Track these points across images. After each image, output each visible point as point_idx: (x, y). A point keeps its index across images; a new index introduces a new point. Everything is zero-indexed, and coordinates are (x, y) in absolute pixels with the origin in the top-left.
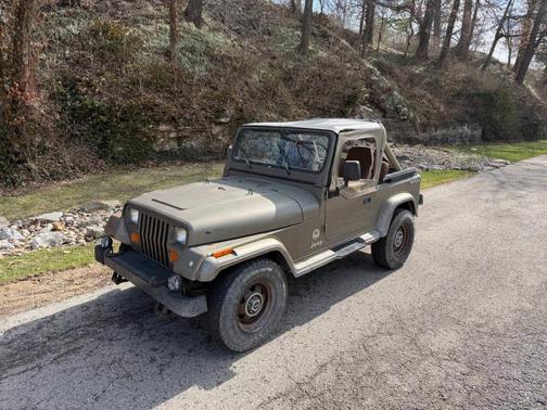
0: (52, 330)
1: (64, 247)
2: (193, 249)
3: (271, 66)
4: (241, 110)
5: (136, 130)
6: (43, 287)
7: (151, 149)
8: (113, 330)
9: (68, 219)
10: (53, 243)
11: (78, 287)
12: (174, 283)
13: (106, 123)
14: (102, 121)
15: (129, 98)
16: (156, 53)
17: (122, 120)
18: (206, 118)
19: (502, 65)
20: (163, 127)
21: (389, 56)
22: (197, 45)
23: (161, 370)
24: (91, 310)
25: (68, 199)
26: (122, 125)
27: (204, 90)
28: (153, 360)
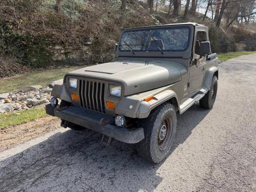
0: (24, 163)
1: (15, 112)
2: (129, 97)
3: (108, 17)
4: (97, 38)
5: (43, 49)
6: (9, 136)
7: (52, 59)
8: (66, 158)
9: (13, 96)
10: (8, 110)
11: (32, 133)
12: (120, 121)
13: (25, 45)
14: (23, 44)
15: (38, 31)
16: (49, 8)
17: (35, 43)
18: (80, 42)
19: (210, 19)
20: (57, 47)
21: (161, 14)
22: (71, 4)
23: (112, 182)
24: (47, 146)
25: (10, 86)
26: (35, 46)
27: (78, 27)
28: (103, 175)
